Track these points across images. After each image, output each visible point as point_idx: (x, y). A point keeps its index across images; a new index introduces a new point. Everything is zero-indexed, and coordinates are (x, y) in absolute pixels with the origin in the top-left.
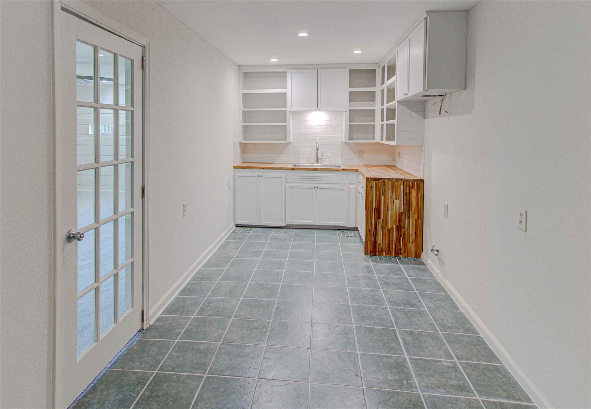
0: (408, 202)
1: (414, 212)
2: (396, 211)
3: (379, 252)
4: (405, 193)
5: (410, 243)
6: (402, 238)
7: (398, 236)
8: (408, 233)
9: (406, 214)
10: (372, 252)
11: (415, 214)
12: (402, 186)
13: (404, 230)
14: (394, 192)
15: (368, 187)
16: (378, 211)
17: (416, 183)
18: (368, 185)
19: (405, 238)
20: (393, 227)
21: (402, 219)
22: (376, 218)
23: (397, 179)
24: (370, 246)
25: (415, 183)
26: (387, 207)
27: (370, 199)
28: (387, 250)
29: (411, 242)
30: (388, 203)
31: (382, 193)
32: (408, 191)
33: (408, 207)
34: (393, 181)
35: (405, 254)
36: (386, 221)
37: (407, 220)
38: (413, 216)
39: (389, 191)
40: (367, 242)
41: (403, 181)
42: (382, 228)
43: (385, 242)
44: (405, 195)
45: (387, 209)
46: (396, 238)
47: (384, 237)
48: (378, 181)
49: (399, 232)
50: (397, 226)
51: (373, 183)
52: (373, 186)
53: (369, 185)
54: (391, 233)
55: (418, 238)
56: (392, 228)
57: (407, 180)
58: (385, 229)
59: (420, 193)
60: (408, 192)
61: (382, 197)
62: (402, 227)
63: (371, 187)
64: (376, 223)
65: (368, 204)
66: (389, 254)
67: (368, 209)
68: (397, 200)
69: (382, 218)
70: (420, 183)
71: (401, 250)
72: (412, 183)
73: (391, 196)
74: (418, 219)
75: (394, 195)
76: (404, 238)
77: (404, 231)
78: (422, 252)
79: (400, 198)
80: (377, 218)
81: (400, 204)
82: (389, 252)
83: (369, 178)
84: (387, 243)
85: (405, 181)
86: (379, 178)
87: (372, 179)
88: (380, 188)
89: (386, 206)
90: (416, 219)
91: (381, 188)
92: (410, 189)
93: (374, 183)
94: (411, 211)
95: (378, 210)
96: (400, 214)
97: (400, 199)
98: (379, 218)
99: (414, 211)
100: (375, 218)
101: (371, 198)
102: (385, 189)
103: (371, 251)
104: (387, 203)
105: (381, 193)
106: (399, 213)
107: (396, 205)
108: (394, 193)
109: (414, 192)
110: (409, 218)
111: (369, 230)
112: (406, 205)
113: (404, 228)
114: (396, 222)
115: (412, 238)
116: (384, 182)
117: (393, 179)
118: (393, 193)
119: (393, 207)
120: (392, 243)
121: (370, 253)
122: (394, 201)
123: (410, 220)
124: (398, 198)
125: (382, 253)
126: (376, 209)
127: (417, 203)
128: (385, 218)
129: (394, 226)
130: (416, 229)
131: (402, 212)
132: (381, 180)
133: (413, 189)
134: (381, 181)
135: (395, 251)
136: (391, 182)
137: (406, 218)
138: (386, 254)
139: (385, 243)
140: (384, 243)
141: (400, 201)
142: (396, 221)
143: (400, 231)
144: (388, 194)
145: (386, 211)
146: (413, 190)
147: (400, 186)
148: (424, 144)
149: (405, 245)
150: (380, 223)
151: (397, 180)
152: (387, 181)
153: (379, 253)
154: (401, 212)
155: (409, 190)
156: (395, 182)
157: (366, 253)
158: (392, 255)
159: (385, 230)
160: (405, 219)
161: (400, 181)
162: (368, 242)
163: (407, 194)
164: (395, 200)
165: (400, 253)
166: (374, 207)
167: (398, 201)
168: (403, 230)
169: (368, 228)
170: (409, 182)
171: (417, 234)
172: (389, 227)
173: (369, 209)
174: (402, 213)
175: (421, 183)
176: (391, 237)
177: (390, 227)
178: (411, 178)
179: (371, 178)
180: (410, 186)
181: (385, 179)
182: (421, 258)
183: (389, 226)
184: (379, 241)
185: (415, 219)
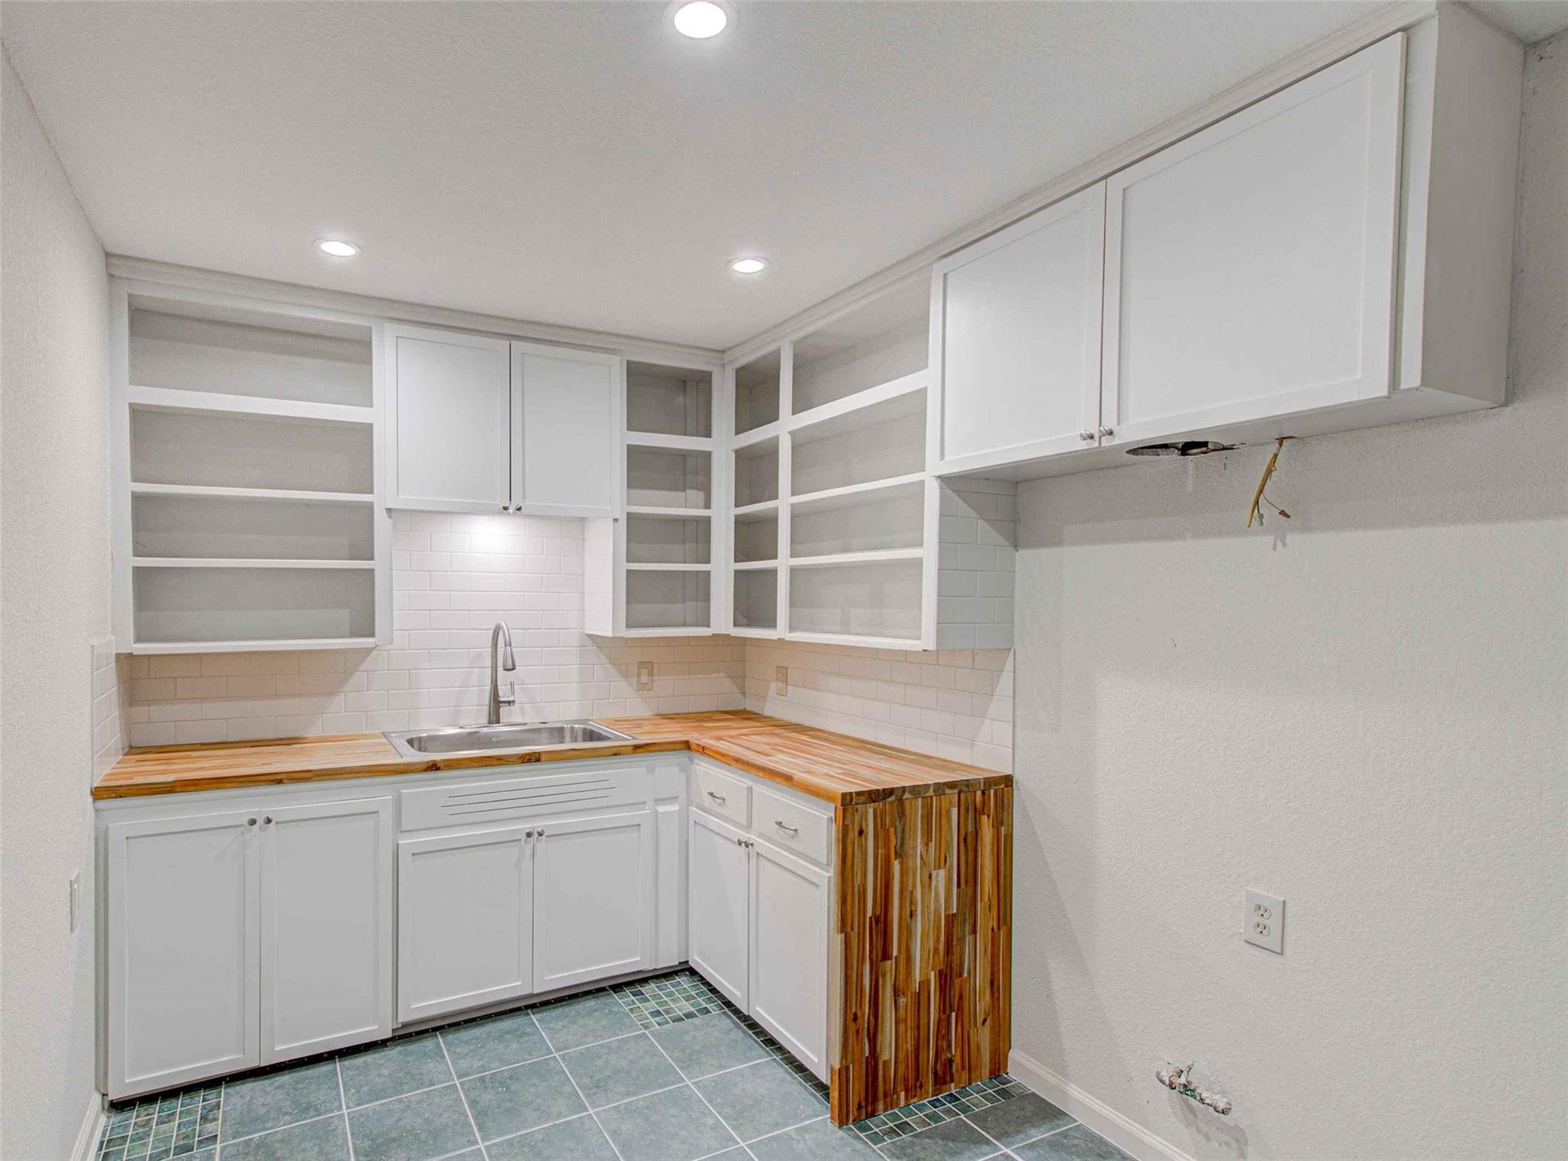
0: (970, 870)
1: (988, 902)
2: (937, 911)
3: (885, 1096)
4: (962, 838)
5: (976, 1026)
6: (954, 1014)
7: (944, 1013)
8: (971, 988)
9: (965, 917)
10: (863, 1104)
11: (990, 910)
12: (955, 811)
13: (961, 981)
14: (931, 841)
15: (851, 835)
16: (881, 926)
17: (992, 791)
18: (850, 826)
19: (962, 1012)
20: (929, 981)
21: (955, 939)
22: (877, 956)
23: (939, 783)
24: (856, 1083)
25: (990, 793)
26: (911, 903)
27: (858, 881)
28: (911, 1083)
29: (980, 1021)
30: (914, 886)
31: (895, 847)
32: (970, 828)
33: (970, 890)
34: (927, 795)
35: (965, 1075)
36: (909, 960)
37: (969, 939)
38: (985, 921)
39: (915, 840)
40: (847, 1068)
41: (956, 791)
42: (895, 995)
43: (905, 1046)
44: (962, 844)
45: (911, 912)
46: (939, 1021)
47: (902, 1027)
48: (881, 803)
49: (945, 993)
50: (941, 973)
51: (866, 812)
52: (867, 825)
53: (853, 824)
54: (921, 1009)
55: (998, 1000)
56: (924, 984)
57: (968, 783)
58: (903, 994)
59: (1003, 828)
60: (970, 830)
61: (896, 865)
62: (955, 971)
63: (861, 832)
64: (877, 980)
65: (849, 908)
66: (918, 1090)
67: (849, 930)
68: (939, 868)
69: (895, 954)
70: (1003, 789)
71: (951, 1061)
72: (983, 793)
73: (922, 858)
74: (999, 929)
75: (930, 851)
76: (960, 1013)
77: (961, 986)
78: (1010, 1048)
79: (948, 859)
80: (880, 958)
81: (949, 880)
82: (918, 1084)
83: (851, 793)
84: (910, 1049)
85: (963, 788)
86: (884, 790)
87: (862, 799)
88: (888, 829)
89: (908, 904)
90: (993, 930)
91: (892, 830)
92: (978, 816)
93: (871, 811)
94: (981, 901)
95: (881, 922)
96: (951, 919)
97: (948, 864)
98: (886, 955)
99: (987, 899)
100: (874, 960)
101: (859, 876)
102: (903, 831)
103: (859, 1104)
104: (911, 889)
105: (893, 854)
106: (947, 916)
107: (937, 886)
108: (930, 844)
109: (989, 827)
110: (974, 932)
111: (852, 1017)
112: (966, 882)
113: (961, 975)
114: (936, 956)
115: (983, 1003)
116: (900, 800)
117: (929, 785)
118: (927, 845)
119: (929, 901)
120: (926, 1043)
121: (856, 1113)
122: (930, 876)
123: (978, 935)
124: (942, 861)
125: (895, 1097)
126: (877, 922)
127: (996, 867)
128: (903, 949)
129: (933, 973)
130: (993, 965)
131: (955, 911)
132: (893, 798)
133: (986, 816)
134: (892, 802)
135: (935, 1073)
136: (923, 798)
137: (967, 933)
138: (906, 1099)
139: (904, 1053)
140: (901, 1056)
141: (950, 870)
142: (936, 950)
143: (950, 986)
144: (915, 848)
145: (909, 919)
146: (984, 818)
147: (949, 812)
148: (1013, 644)
149: (965, 1040)
150: (888, 976)
151: (940, 788)
152: (910, 796)
153: (885, 1103)
154: (951, 912)
155: (973, 822)
156: (934, 798)
157: (845, 1121)
158: (928, 1092)
159: (905, 1000)
160: (964, 936)
161: (948, 791)
162: (851, 1066)
163: (969, 839)
164: (935, 869)
165: (948, 1079)
166: (869, 914)
167: (942, 873)
168: (957, 981)
169: (851, 1007)
170: (975, 792)
171: (996, 984)
172: (915, 982)
173: (852, 929)
174: (954, 915)
175: (1006, 789)
176: (923, 1021)
177: (919, 982)
178: (981, 776)
179: (859, 794)
180: (978, 805)
181: (904, 788)
182: (1007, 1074)
183: (918, 980)
184: (887, 1053)
185: (990, 932)
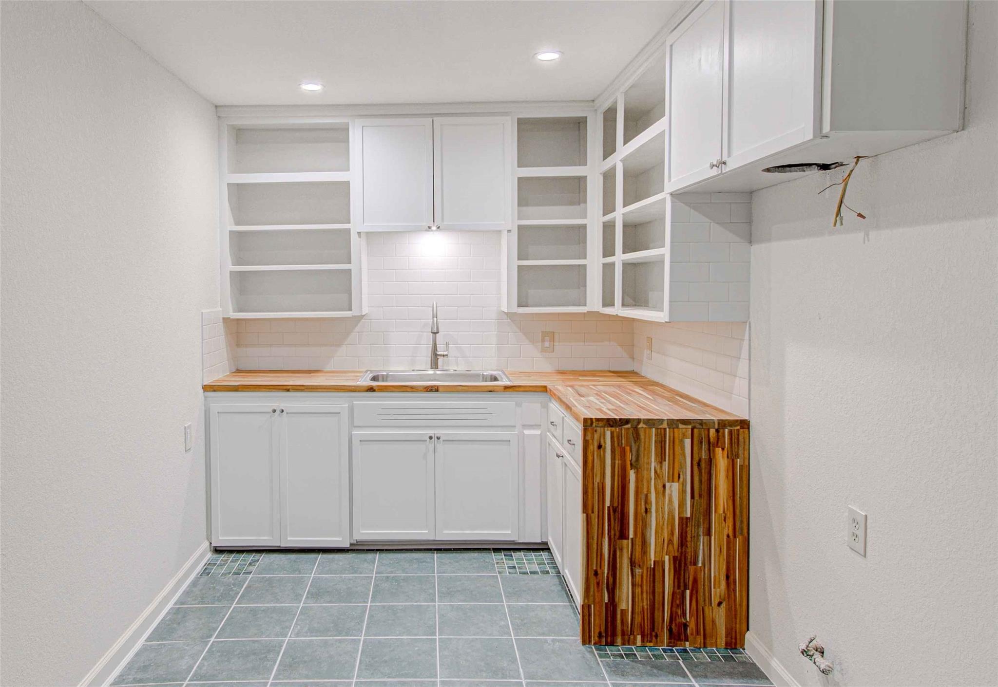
0: (705, 487)
1: (723, 515)
2: (671, 513)
3: (623, 634)
4: (695, 463)
5: (711, 606)
6: (688, 592)
7: (679, 587)
8: (706, 575)
9: (699, 521)
10: (604, 634)
11: (725, 521)
12: (688, 442)
13: (695, 569)
14: (665, 461)
15: (591, 447)
16: (618, 515)
17: (726, 431)
18: (591, 441)
19: (697, 592)
20: (663, 562)
21: (689, 536)
22: (615, 535)
23: (673, 419)
24: (597, 618)
25: (724, 433)
26: (646, 503)
27: (597, 479)
28: (646, 630)
29: (715, 601)
30: (649, 491)
31: (631, 461)
32: (704, 455)
33: (704, 501)
34: (660, 427)
35: (700, 639)
36: (644, 543)
37: (702, 539)
38: (721, 529)
39: (649, 457)
40: (589, 606)
41: (690, 427)
42: (631, 565)
43: (641, 605)
44: (696, 467)
45: (646, 509)
46: (674, 594)
47: (638, 591)
48: (618, 428)
49: (680, 574)
50: (675, 558)
51: (604, 435)
52: (605, 443)
53: (593, 440)
54: (657, 580)
55: (734, 590)
56: (659, 563)
57: (701, 422)
58: (639, 566)
59: (738, 460)
60: (703, 458)
61: (632, 475)
62: (689, 560)
63: (600, 447)
64: (615, 552)
65: (590, 497)
66: (654, 638)
67: (590, 512)
68: (673, 481)
69: (631, 536)
70: (738, 430)
71: (685, 626)
72: (717, 431)
73: (656, 472)
74: (735, 537)
75: (664, 467)
76: (694, 592)
77: (695, 573)
78: (748, 630)
79: (681, 476)
80: (617, 537)
81: (683, 492)
82: (654, 634)
83: (591, 419)
84: (646, 607)
85: (697, 427)
86: (620, 419)
87: (601, 424)
88: (624, 447)
89: (643, 503)
90: (728, 536)
91: (628, 448)
92: (711, 448)
93: (608, 434)
94: (715, 512)
95: (619, 512)
96: (684, 522)
97: (681, 479)
98: (623, 535)
99: (721, 512)
100: (612, 537)
101: (599, 476)
102: (638, 451)
103: (600, 633)
104: (645, 493)
105: (629, 466)
106: (681, 519)
107: (671, 495)
108: (664, 463)
109: (723, 457)
110: (708, 533)
111: (593, 572)
112: (700, 496)
113: (695, 563)
114: (670, 546)
115: (718, 590)
116: (636, 429)
117: (663, 420)
118: (661, 463)
119: (664, 504)
120: (661, 609)
121: (597, 638)
122: (664, 486)
123: (713, 538)
124: (676, 476)
125: (632, 637)
126: (615, 511)
127: (731, 489)
128: (639, 535)
129: (667, 558)
130: (728, 563)
131: (689, 516)
132: (629, 426)
134: (628, 429)
135: (670, 630)
136: (657, 429)
137: (701, 533)
138: (643, 641)
139: (640, 608)
140: (638, 609)
141: (684, 484)
142: (670, 541)
143: (684, 570)
144: (649, 463)
145: (644, 514)
146: (719, 450)
147: (682, 442)
148: (749, 318)
149: (699, 613)
150: (625, 551)
151: (673, 424)
152: (645, 426)
153: (623, 639)
154: (685, 516)
155: (707, 452)
156: (668, 429)
157: (587, 641)
158: (662, 642)
159: (640, 571)
160: (698, 536)
161: (681, 426)
162: (593, 606)
163: (703, 465)
164: (668, 482)
165: (683, 638)
166: (608, 504)
167: (675, 486)
168: (692, 568)
169: (592, 564)
170: (708, 430)
171: (732, 578)
172: (650, 560)
173: (593, 512)
174: (687, 518)
175: (741, 431)
176: (658, 589)
177: (654, 561)
178: (715, 417)
179: (598, 420)
180: (712, 440)
181: (639, 421)
182: (744, 650)
184: (625, 602)
185: (725, 537)
